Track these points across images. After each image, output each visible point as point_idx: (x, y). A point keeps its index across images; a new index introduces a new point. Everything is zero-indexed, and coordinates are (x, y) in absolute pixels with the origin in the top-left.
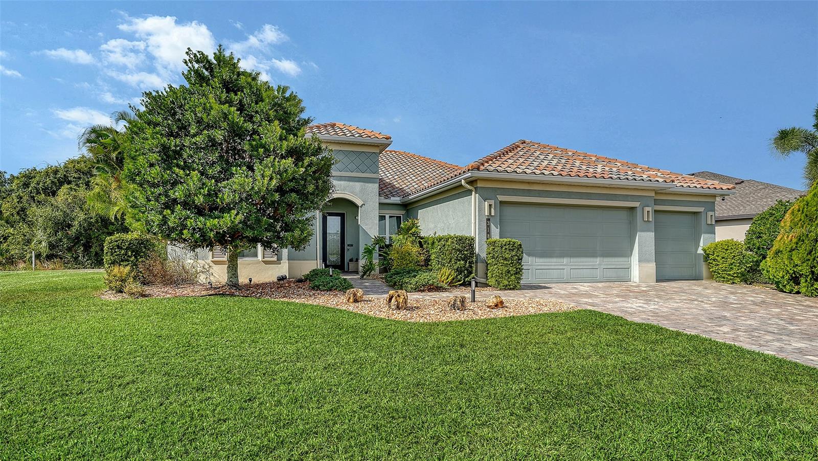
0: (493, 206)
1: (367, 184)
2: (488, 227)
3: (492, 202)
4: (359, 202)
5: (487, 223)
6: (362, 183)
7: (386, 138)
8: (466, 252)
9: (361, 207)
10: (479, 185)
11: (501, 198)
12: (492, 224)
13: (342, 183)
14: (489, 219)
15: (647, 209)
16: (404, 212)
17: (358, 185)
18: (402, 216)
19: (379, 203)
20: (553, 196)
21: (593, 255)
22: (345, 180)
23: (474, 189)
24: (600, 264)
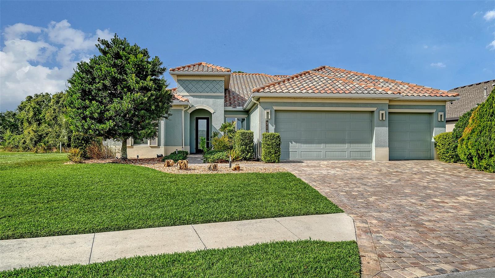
0: (270, 113)
1: (217, 100)
2: (267, 126)
3: (269, 111)
4: (212, 111)
5: (266, 123)
6: (214, 99)
7: (227, 71)
8: (246, 141)
9: (213, 114)
10: (261, 100)
11: (275, 108)
12: (269, 124)
13: (202, 99)
14: (268, 121)
15: (381, 112)
16: (246, 116)
17: (211, 101)
18: (245, 118)
19: (224, 111)
20: (311, 105)
21: (343, 142)
22: (203, 98)
23: (259, 103)
24: (348, 149)
